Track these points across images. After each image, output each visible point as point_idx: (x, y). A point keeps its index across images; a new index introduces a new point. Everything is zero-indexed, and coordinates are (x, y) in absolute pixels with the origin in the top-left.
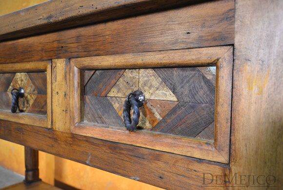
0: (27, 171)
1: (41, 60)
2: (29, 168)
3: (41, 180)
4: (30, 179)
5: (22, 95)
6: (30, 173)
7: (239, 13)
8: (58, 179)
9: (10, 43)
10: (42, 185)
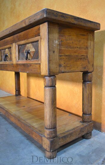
0: (16, 91)
1: (10, 44)
2: (17, 90)
3: (21, 95)
4: (17, 94)
5: (7, 56)
6: (17, 92)
7: (41, 28)
8: (28, 96)
9: (4, 40)
10: (21, 97)
